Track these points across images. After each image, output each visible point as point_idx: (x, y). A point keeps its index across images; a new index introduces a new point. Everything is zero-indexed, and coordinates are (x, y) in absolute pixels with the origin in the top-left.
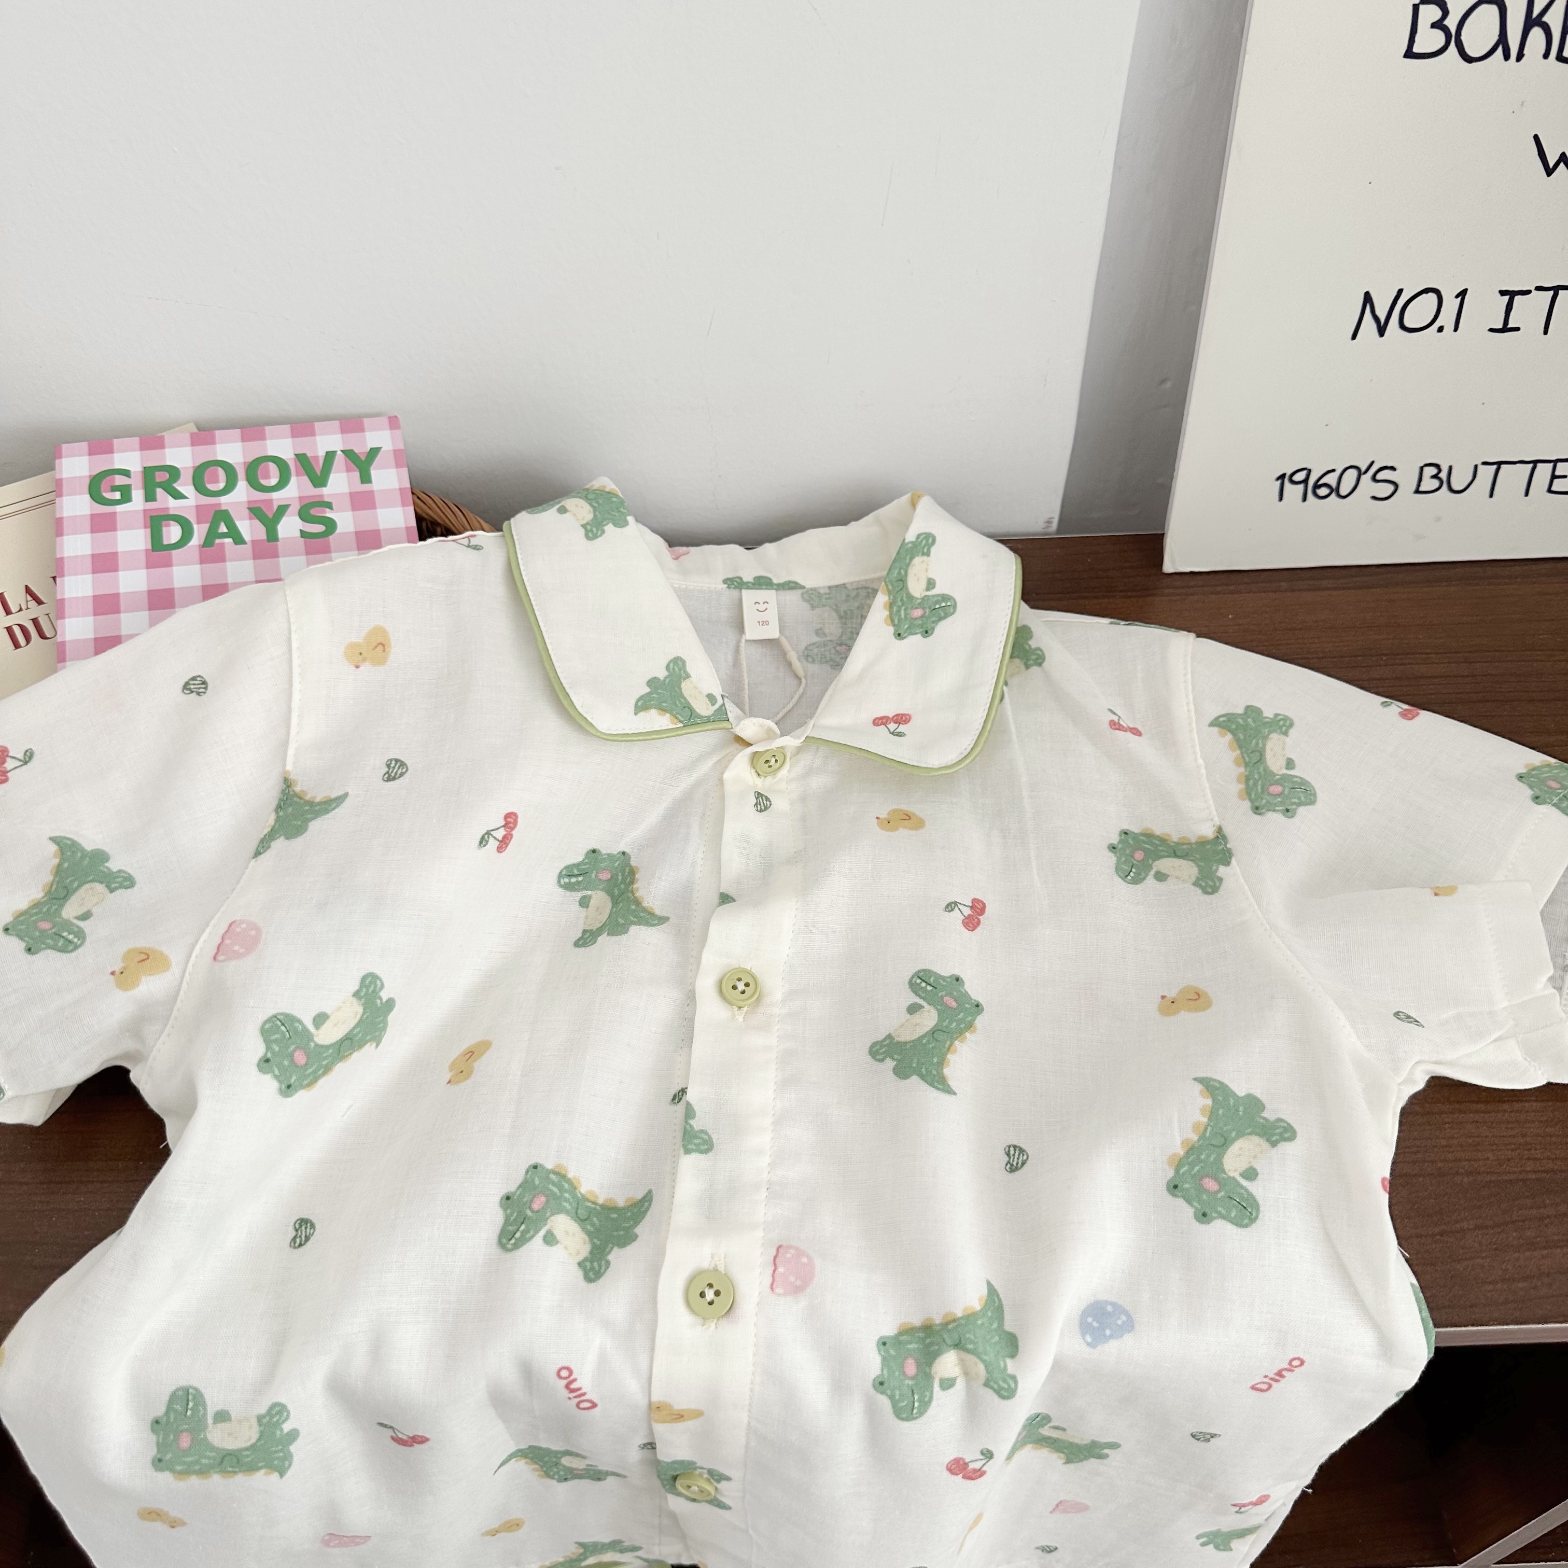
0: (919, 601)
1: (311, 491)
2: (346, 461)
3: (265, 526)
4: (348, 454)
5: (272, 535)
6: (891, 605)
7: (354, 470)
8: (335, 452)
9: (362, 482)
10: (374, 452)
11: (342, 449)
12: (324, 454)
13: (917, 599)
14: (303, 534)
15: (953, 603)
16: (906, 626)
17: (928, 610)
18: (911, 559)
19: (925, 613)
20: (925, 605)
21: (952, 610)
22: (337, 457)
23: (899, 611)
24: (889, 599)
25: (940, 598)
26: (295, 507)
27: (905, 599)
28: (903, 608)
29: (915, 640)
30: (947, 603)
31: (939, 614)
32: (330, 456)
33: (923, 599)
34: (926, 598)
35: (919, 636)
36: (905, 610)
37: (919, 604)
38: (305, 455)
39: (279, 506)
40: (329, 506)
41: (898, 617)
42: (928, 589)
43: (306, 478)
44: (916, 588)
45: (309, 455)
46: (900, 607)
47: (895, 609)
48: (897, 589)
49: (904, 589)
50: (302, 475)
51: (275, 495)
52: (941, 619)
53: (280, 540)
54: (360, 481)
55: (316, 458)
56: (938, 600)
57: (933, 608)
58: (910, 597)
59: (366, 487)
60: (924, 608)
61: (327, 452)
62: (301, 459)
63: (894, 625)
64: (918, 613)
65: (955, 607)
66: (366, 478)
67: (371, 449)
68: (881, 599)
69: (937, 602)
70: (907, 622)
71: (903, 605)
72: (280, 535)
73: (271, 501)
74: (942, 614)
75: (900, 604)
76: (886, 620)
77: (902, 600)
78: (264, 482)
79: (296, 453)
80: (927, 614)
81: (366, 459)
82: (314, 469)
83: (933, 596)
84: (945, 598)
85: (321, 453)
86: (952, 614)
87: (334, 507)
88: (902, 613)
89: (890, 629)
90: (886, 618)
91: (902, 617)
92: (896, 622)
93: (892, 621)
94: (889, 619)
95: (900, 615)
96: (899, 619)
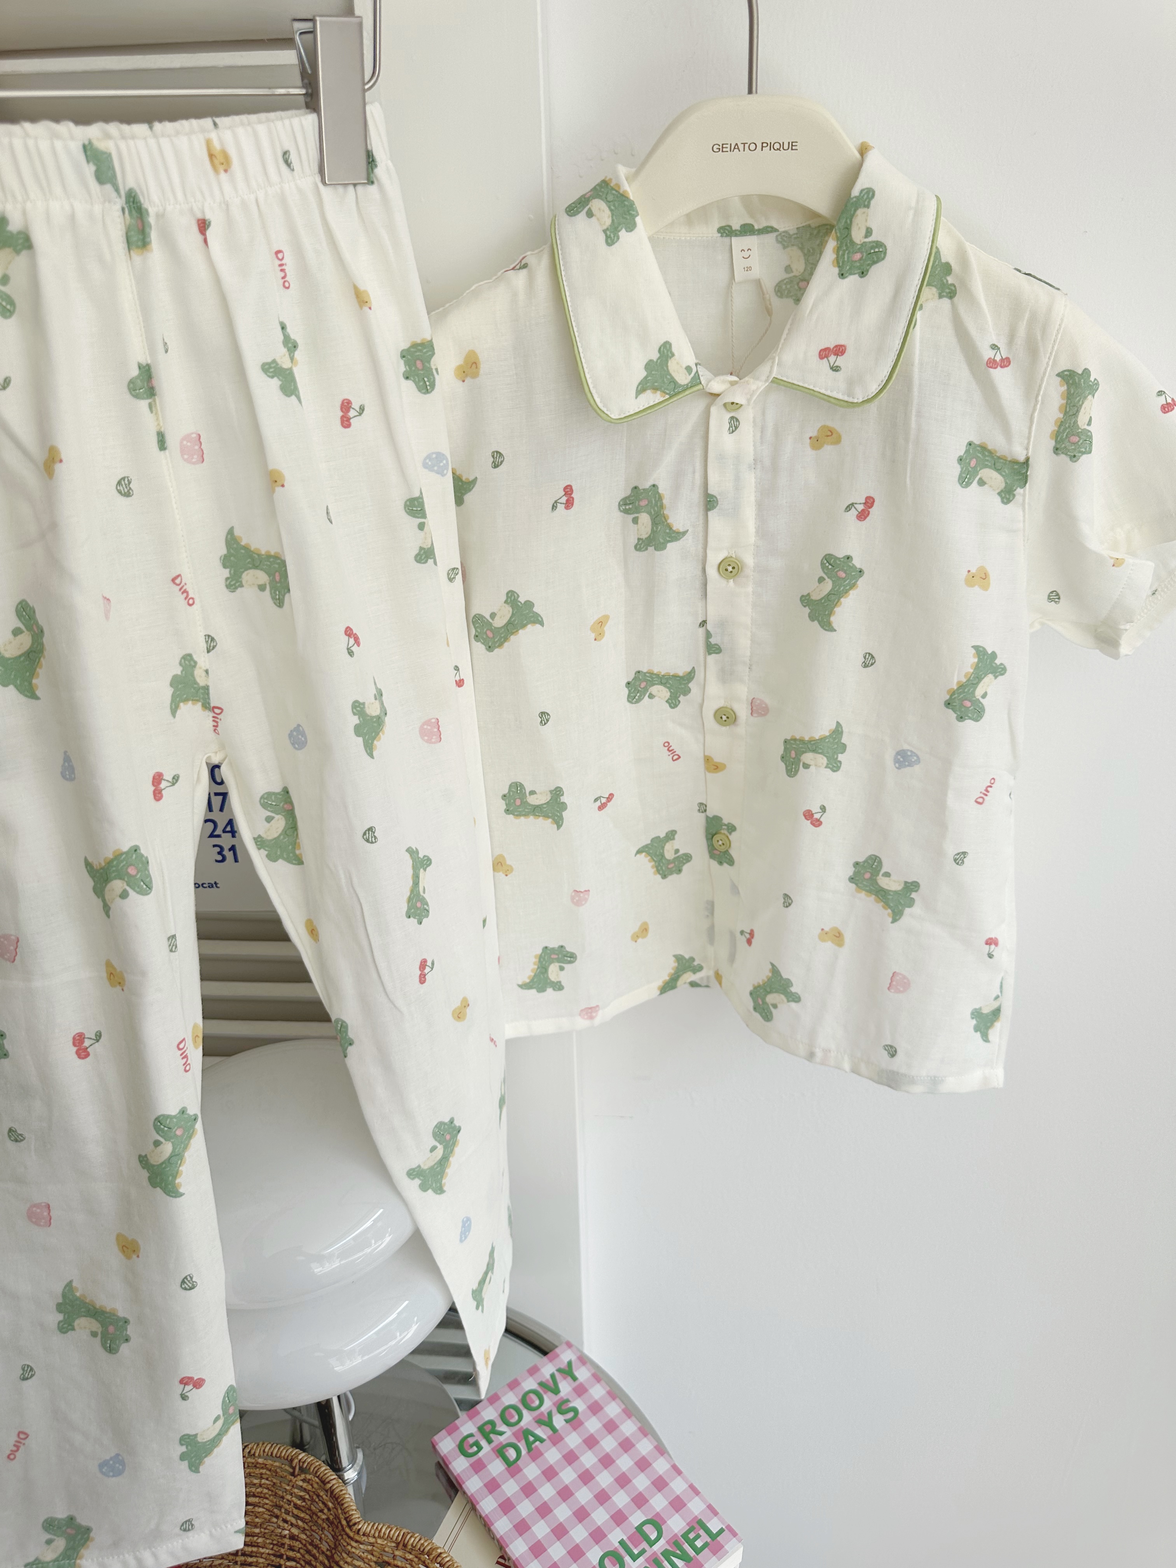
0: (859, 247)
6: (838, 250)
13: (858, 244)
15: (884, 249)
16: (848, 267)
17: (865, 254)
18: (855, 211)
19: (862, 257)
20: (863, 250)
21: (882, 255)
23: (843, 255)
24: (838, 244)
25: (875, 245)
27: (849, 245)
28: (847, 252)
29: (854, 279)
30: (879, 249)
31: (873, 258)
33: (862, 245)
34: (865, 244)
35: (857, 276)
36: (848, 253)
37: (859, 249)
41: (842, 260)
42: (866, 237)
44: (858, 234)
46: (844, 251)
47: (841, 253)
48: (844, 236)
49: (849, 236)
52: (875, 263)
56: (873, 246)
57: (869, 252)
58: (852, 242)
60: (862, 253)
63: (839, 267)
64: (858, 256)
65: (885, 253)
68: (831, 244)
69: (872, 248)
70: (849, 264)
71: (847, 249)
74: (875, 259)
75: (845, 248)
76: (833, 263)
77: (846, 245)
80: (864, 258)
83: (870, 242)
84: (879, 244)
86: (883, 259)
88: (846, 256)
89: (836, 270)
90: (834, 261)
91: (846, 259)
92: (841, 264)
93: (838, 263)
94: (835, 262)
95: (844, 258)
96: (843, 262)
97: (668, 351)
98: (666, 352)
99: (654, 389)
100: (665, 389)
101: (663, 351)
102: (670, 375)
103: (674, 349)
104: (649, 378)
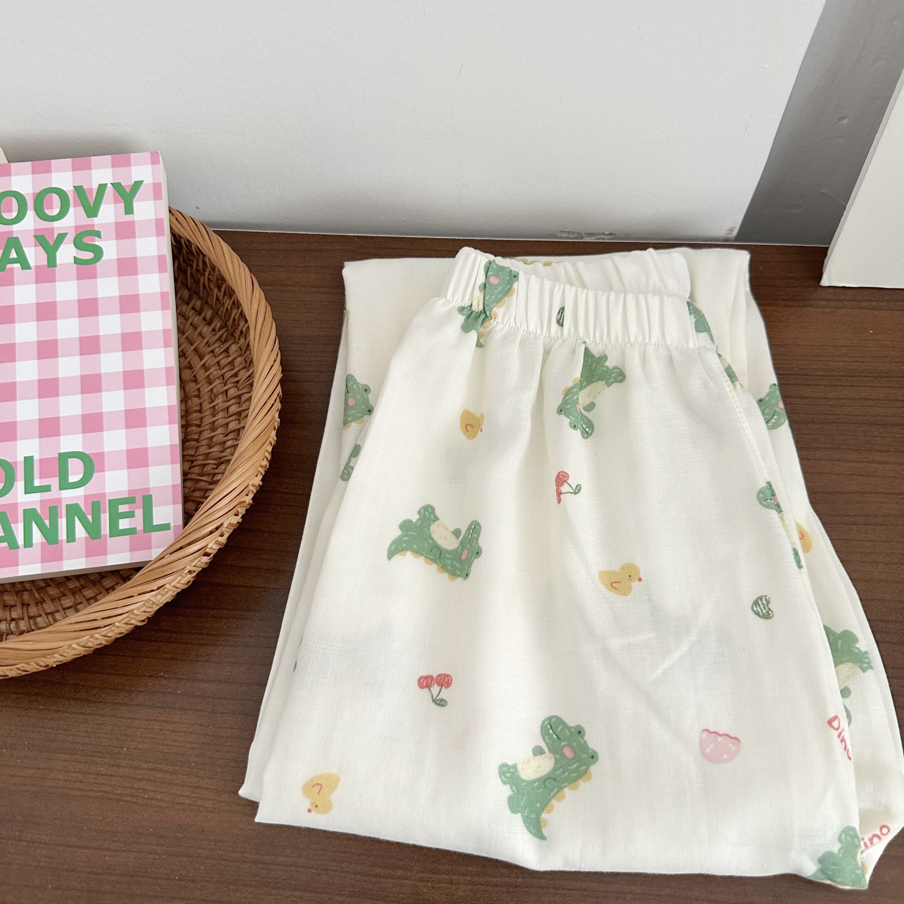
1: (85, 221)
2: (114, 193)
3: (47, 253)
4: (116, 186)
5: (52, 262)
7: (119, 202)
8: (106, 184)
9: (126, 213)
10: (138, 184)
11: (112, 182)
12: (97, 186)
14: (77, 261)
22: (107, 189)
26: (71, 237)
32: (102, 188)
38: (82, 187)
39: (59, 234)
40: (98, 234)
43: (81, 208)
45: (85, 187)
50: (79, 206)
51: (56, 224)
53: (58, 265)
54: (124, 212)
55: (91, 190)
59: (129, 218)
61: (100, 185)
62: (78, 190)
66: (129, 210)
67: (135, 182)
72: (58, 261)
73: (52, 229)
78: (47, 212)
79: (75, 185)
81: (131, 191)
82: (88, 199)
85: (95, 186)
87: (102, 235)
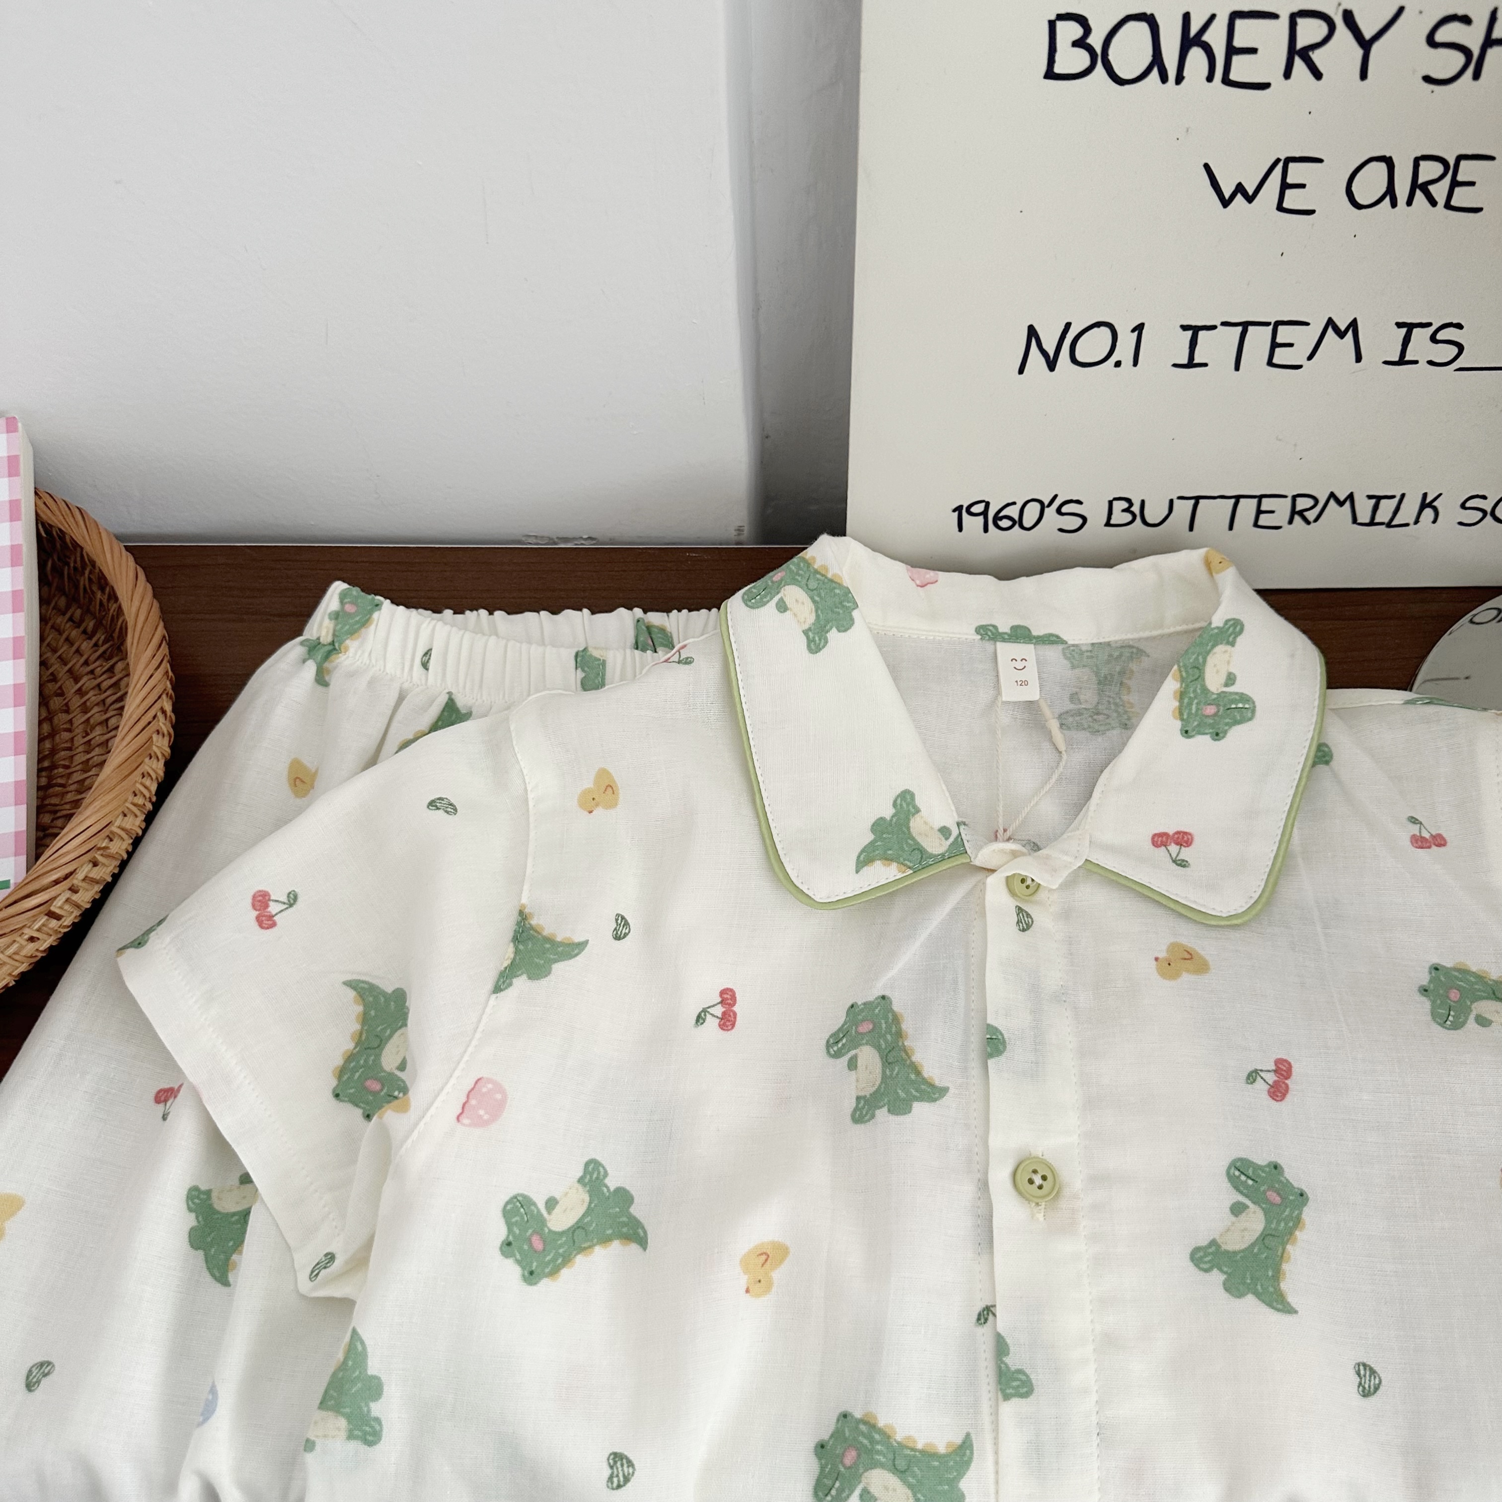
0: (1214, 696)
6: (1181, 695)
13: (1213, 693)
15: (1252, 703)
16: (1196, 723)
17: (1222, 709)
19: (1219, 711)
20: (1221, 702)
21: (1250, 714)
23: (1189, 703)
25: (1238, 698)
27: (1198, 694)
28: (1195, 701)
29: (1203, 741)
30: (1243, 703)
31: (1235, 715)
33: (1219, 694)
34: (1223, 695)
35: (1210, 736)
36: (1197, 703)
37: (1214, 699)
41: (1187, 711)
42: (1227, 685)
44: (1214, 681)
46: (1191, 700)
47: (1186, 700)
48: (1191, 678)
49: (1200, 679)
52: (1238, 721)
56: (1235, 699)
57: (1228, 707)
58: (1204, 691)
60: (1218, 706)
63: (1182, 720)
64: (1211, 710)
65: (1254, 709)
68: (1168, 687)
69: (1234, 701)
70: (1198, 718)
71: (1195, 698)
74: (1240, 717)
75: (1192, 694)
76: (1171, 715)
77: (1195, 692)
80: (1221, 713)
83: (1232, 693)
84: (1242, 697)
86: (1251, 718)
88: (1194, 707)
89: (1178, 724)
90: (1175, 709)
91: (1194, 711)
92: (1185, 717)
93: (1181, 714)
94: (1177, 711)
95: (1191, 709)
96: (1189, 714)
97: (908, 805)
98: (904, 805)
99: (886, 859)
100: (905, 860)
101: (901, 805)
102: (913, 839)
103: (918, 802)
104: (879, 843)
